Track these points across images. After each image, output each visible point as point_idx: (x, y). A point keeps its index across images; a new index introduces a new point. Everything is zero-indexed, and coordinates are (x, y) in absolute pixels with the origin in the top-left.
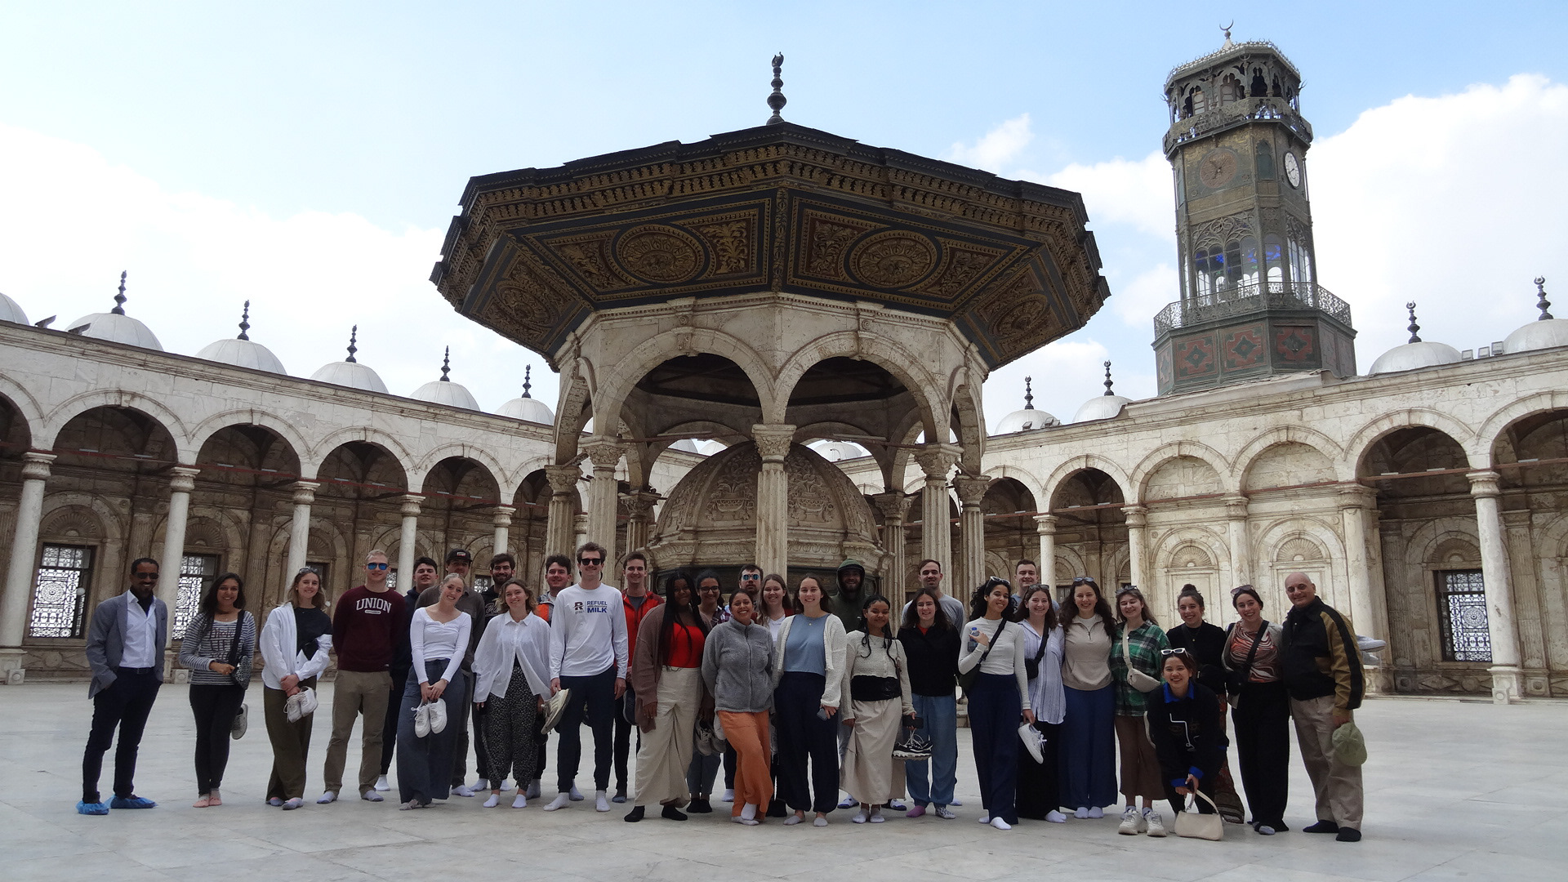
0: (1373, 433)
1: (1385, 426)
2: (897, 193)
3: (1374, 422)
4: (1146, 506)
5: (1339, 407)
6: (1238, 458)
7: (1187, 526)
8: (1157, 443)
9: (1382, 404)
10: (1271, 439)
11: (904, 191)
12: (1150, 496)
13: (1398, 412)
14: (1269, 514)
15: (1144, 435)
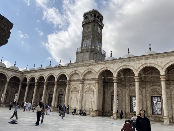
0: (101, 70)
1: (103, 69)
3: (102, 69)
4: (70, 81)
5: (97, 66)
6: (83, 73)
7: (75, 85)
8: (73, 70)
9: (103, 66)
10: (88, 71)
12: (71, 79)
13: (105, 67)
14: (86, 83)
15: (71, 69)
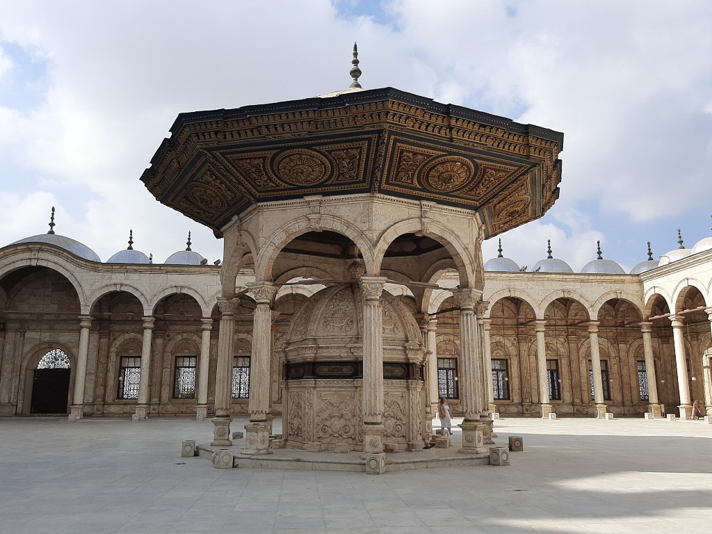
2: (264, 131)
11: (267, 127)
